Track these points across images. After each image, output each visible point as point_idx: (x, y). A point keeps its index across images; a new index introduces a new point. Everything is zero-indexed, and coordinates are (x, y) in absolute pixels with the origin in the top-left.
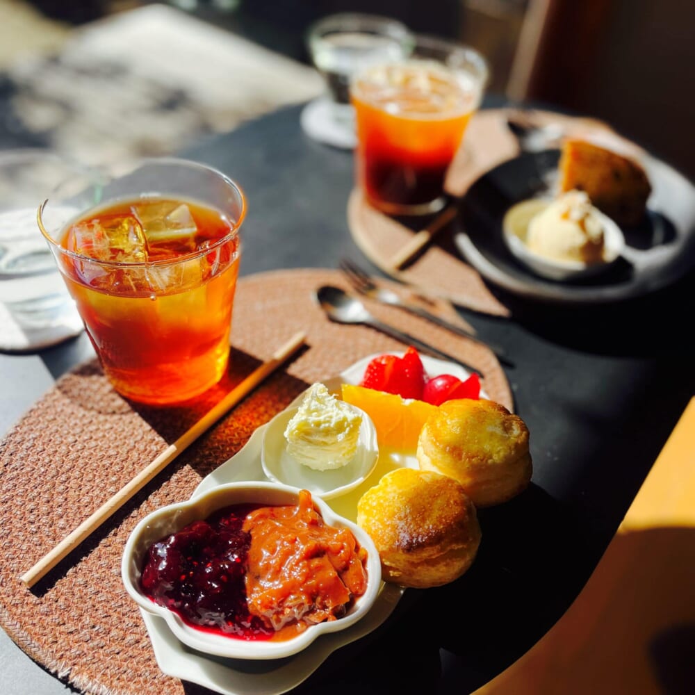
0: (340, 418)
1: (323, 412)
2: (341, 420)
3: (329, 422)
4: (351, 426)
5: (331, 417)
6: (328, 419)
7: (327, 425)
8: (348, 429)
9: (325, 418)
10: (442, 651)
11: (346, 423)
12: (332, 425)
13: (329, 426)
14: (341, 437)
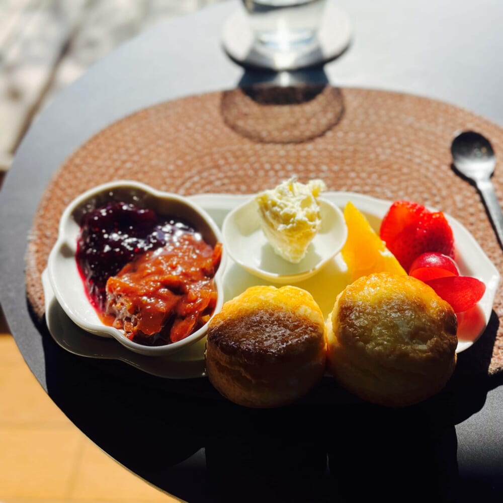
0: (291, 212)
1: (284, 198)
2: (292, 214)
3: (282, 208)
4: (295, 225)
5: (286, 206)
6: (282, 205)
7: (278, 209)
8: (290, 225)
9: (281, 203)
10: (203, 450)
11: (292, 219)
12: (281, 213)
13: (279, 212)
14: (281, 227)
